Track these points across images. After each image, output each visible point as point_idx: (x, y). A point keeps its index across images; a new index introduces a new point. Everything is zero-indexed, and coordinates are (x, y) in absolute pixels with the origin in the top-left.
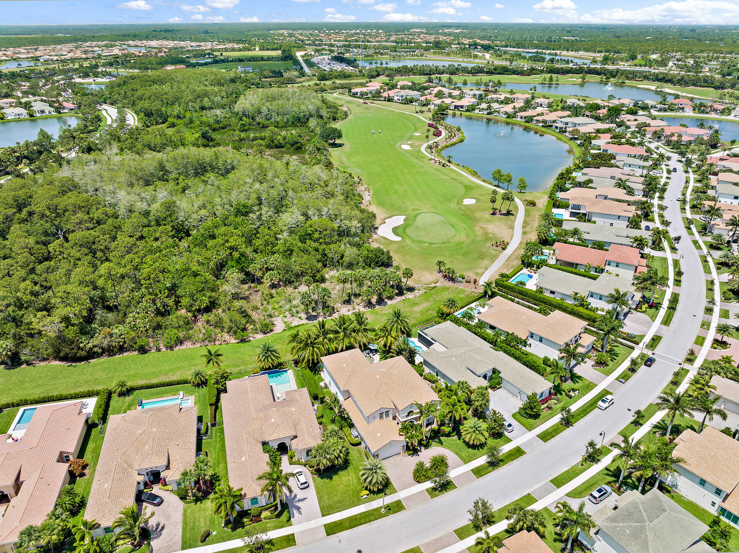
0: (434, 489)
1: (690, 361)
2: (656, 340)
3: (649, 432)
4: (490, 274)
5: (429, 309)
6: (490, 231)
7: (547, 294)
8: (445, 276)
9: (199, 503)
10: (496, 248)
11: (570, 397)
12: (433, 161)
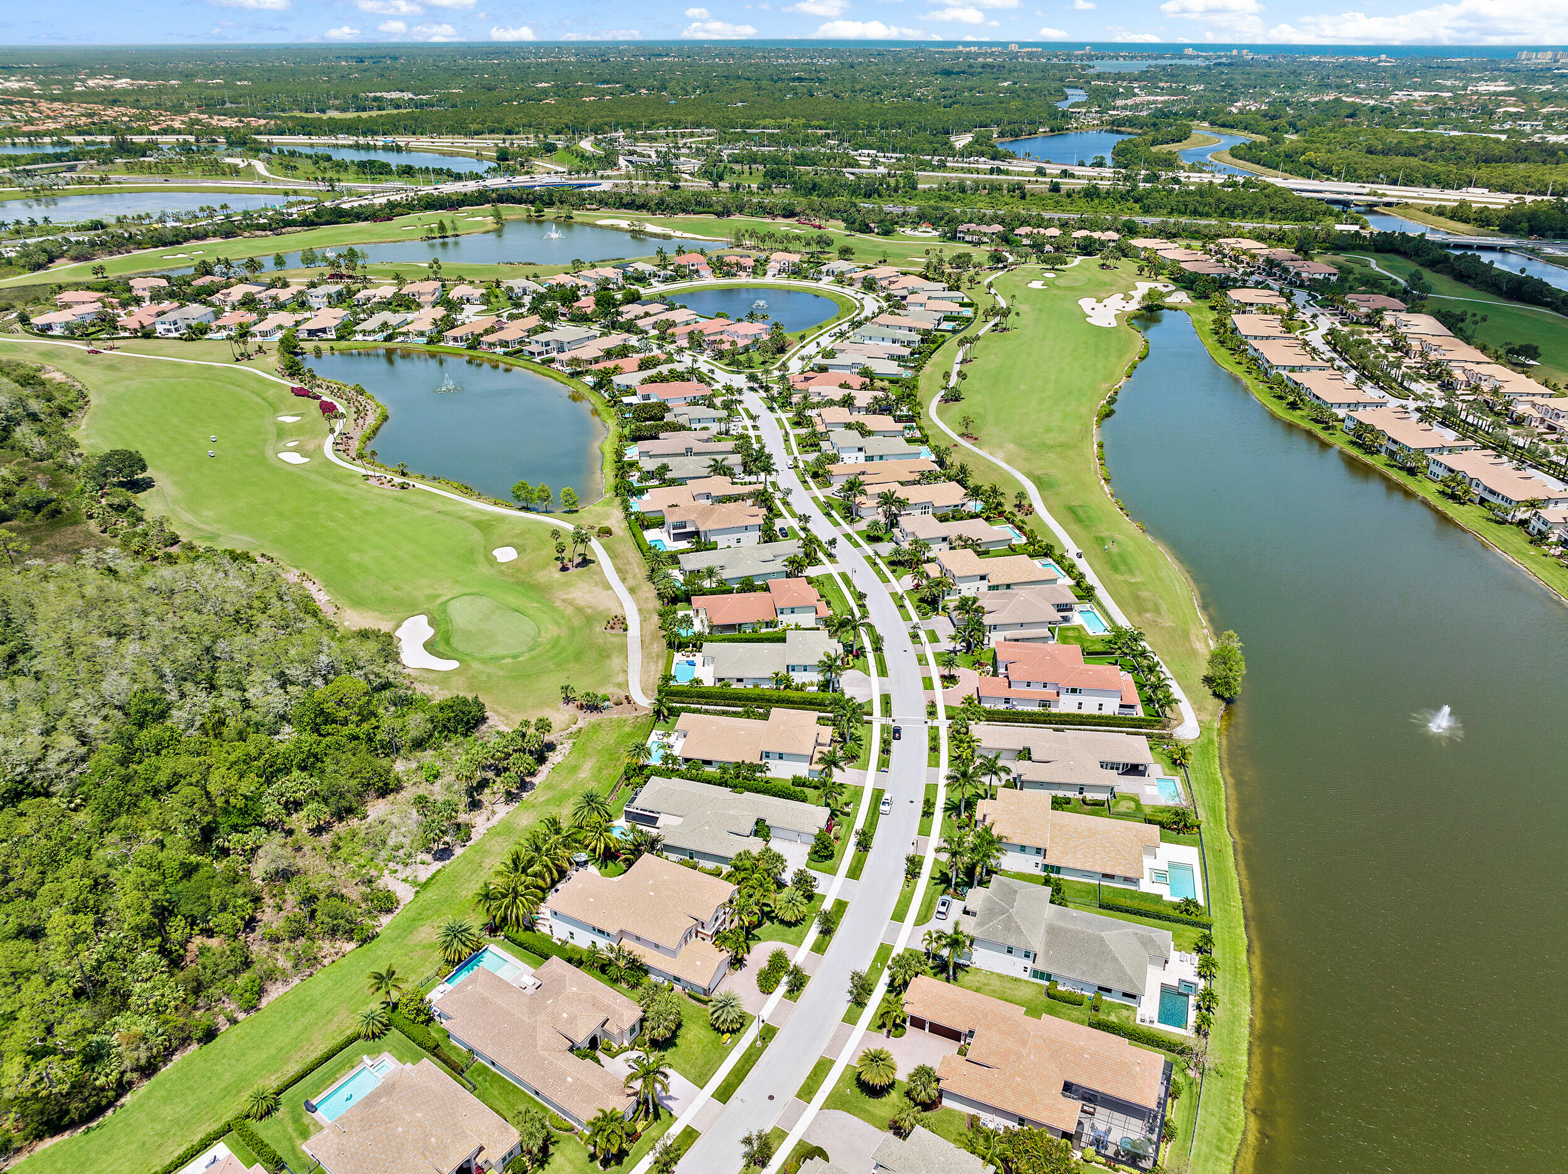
0: (791, 991)
1: (932, 714)
2: (886, 701)
3: (944, 819)
4: (637, 680)
5: (600, 770)
6: (581, 603)
7: (735, 686)
8: (581, 707)
9: (546, 1166)
10: (613, 632)
11: (848, 814)
12: (372, 481)
